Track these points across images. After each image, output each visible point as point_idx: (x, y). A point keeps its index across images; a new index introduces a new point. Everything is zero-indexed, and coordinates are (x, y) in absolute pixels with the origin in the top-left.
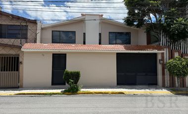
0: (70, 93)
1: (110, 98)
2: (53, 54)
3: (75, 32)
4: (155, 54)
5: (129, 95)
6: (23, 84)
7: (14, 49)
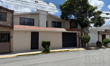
0: (46, 53)
1: (64, 53)
2: (32, 32)
3: (34, 19)
4: (76, 33)
5: (71, 51)
6: (13, 50)
7: (6, 28)
